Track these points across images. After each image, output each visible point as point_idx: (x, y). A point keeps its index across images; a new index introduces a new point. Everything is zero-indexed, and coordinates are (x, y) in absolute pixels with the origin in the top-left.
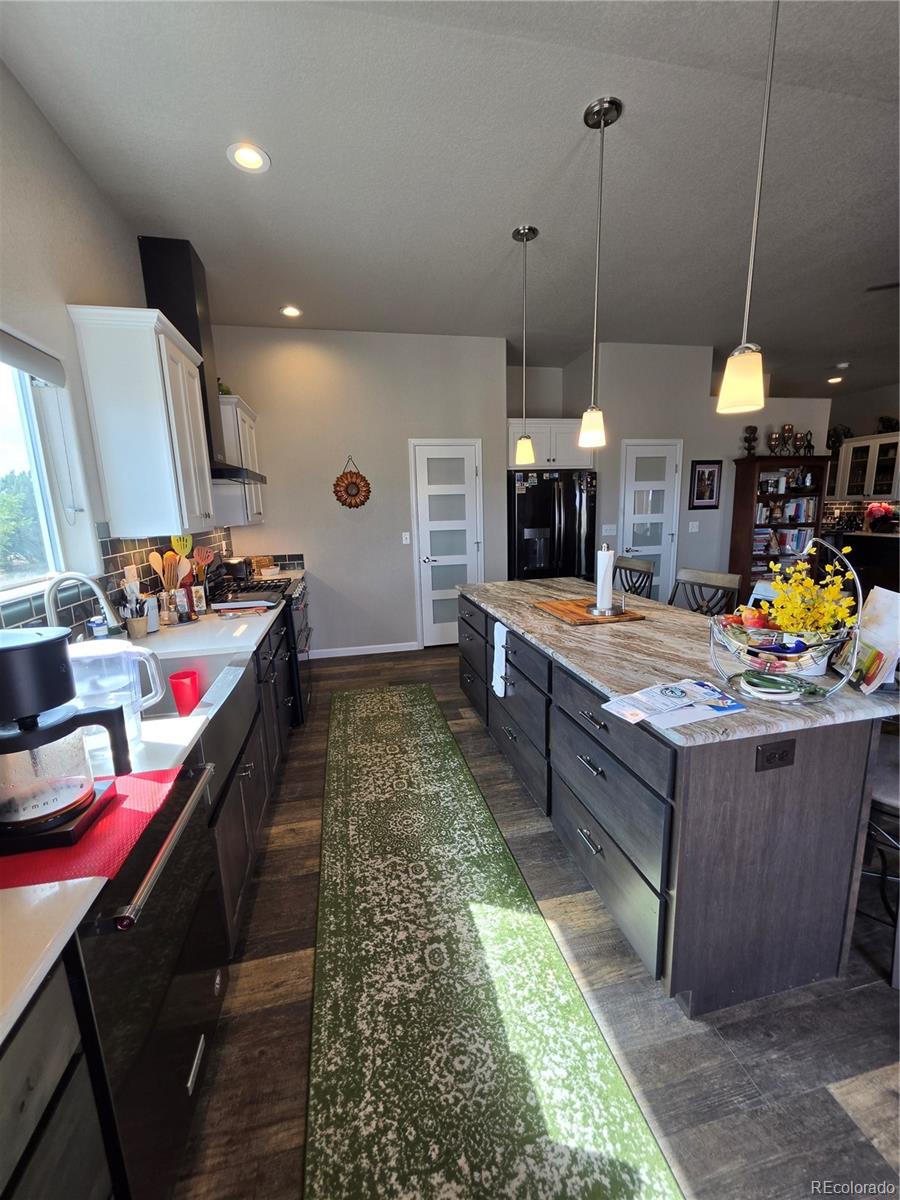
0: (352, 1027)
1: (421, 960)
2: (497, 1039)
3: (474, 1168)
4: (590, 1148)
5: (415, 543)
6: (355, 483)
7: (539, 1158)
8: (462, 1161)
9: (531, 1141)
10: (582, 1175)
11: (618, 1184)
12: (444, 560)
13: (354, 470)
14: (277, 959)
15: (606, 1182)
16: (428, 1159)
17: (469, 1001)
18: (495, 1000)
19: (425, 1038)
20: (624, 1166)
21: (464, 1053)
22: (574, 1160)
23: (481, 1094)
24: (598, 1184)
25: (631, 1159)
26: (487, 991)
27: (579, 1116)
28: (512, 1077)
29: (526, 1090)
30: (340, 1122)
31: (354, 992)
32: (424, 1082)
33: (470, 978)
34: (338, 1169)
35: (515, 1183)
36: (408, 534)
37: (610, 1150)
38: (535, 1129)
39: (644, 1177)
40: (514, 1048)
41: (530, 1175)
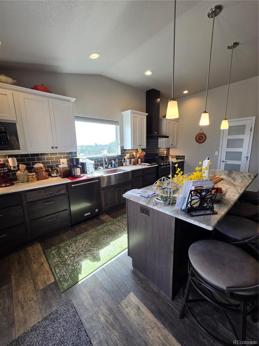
0: (104, 227)
1: (119, 229)
2: (111, 241)
3: (93, 244)
4: (100, 255)
5: (220, 156)
6: (201, 136)
7: (97, 250)
8: (93, 243)
9: (99, 249)
10: (97, 255)
11: (97, 259)
12: (230, 162)
13: (202, 132)
14: (110, 217)
15: (97, 258)
16: (92, 240)
17: (116, 236)
18: (117, 238)
19: (107, 234)
20: (100, 259)
21: (107, 238)
22: (98, 254)
23: (102, 242)
24: (96, 257)
25: (101, 260)
26: (118, 237)
27: (104, 253)
28: (106, 244)
29: (105, 246)
30: (93, 232)
31: (110, 225)
32: (101, 236)
33: (119, 235)
34: (88, 234)
35: (93, 248)
36: (217, 152)
37: (101, 258)
38: (100, 249)
39: (99, 262)
40: (110, 243)
41: (94, 250)
